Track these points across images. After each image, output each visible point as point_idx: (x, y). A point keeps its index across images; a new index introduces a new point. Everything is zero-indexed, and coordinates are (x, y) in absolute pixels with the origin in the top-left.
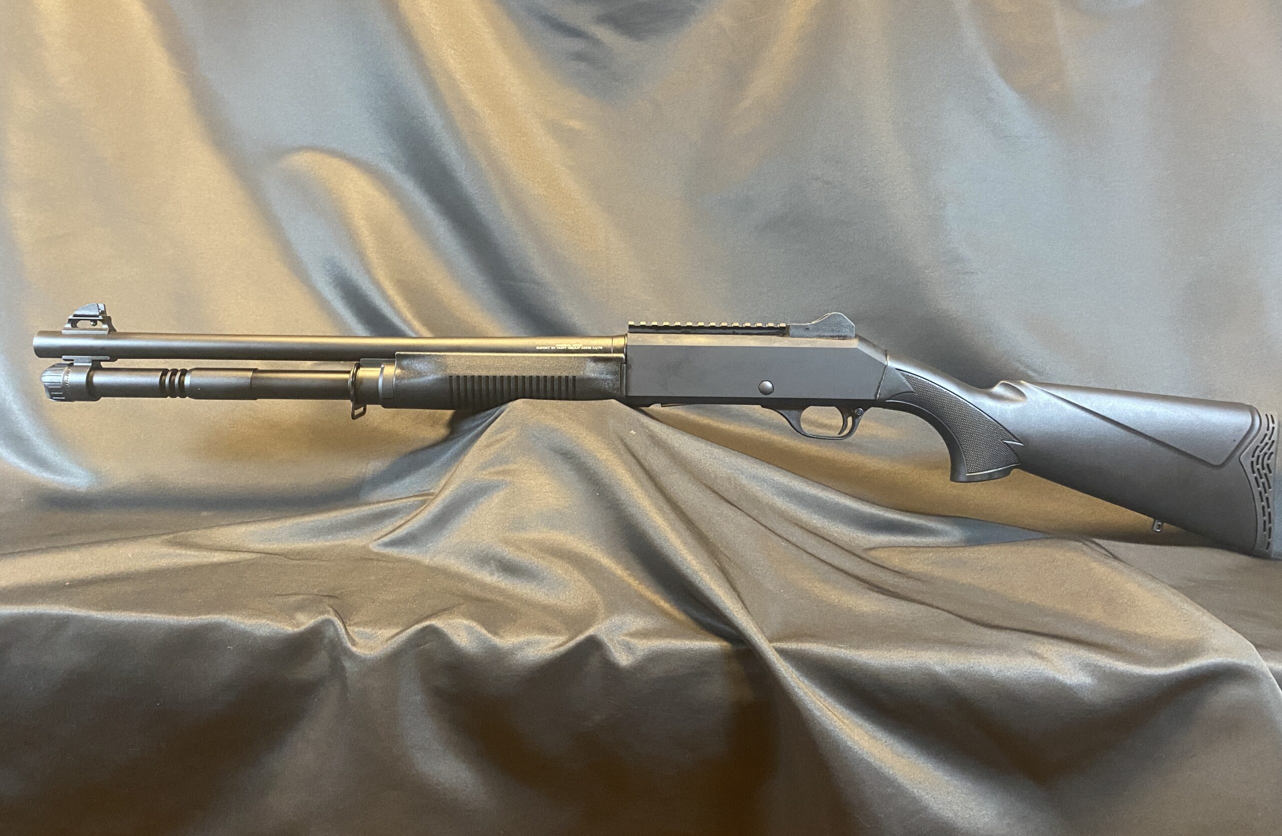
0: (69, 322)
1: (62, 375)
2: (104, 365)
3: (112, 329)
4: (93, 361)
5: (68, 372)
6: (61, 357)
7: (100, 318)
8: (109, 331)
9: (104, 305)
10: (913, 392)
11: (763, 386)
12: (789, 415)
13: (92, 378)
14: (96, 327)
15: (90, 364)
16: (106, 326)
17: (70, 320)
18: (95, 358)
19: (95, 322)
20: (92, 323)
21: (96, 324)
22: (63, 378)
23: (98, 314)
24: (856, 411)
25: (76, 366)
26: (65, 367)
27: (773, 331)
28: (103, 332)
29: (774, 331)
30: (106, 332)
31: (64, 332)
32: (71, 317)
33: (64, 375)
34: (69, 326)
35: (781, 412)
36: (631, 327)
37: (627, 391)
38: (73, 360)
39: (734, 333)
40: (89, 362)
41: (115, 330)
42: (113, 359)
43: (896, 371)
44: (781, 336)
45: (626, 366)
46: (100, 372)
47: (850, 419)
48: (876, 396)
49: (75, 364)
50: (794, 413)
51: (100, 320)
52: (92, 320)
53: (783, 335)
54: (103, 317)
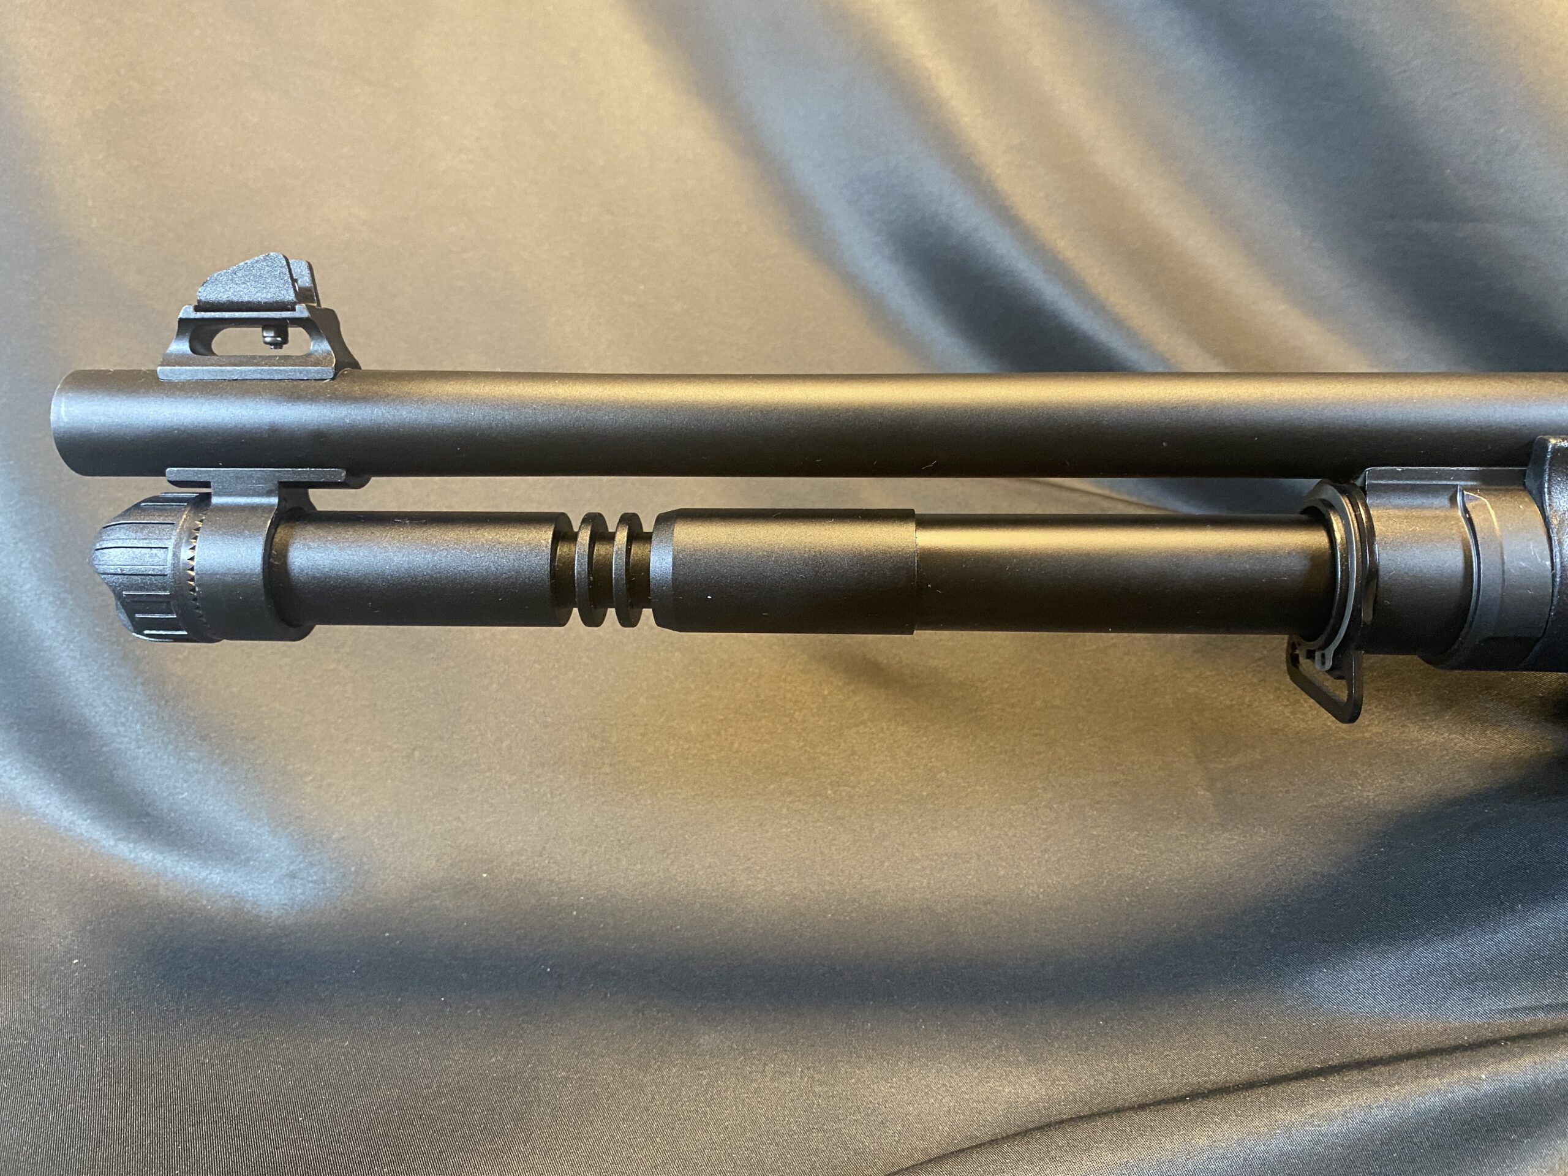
0: (180, 333)
1: (170, 544)
2: (323, 500)
3: (346, 363)
4: (285, 488)
5: (192, 534)
6: (164, 475)
7: (301, 311)
8: (338, 368)
9: (310, 268)
13: (283, 555)
14: (286, 350)
15: (274, 500)
16: (323, 347)
17: (182, 321)
18: (288, 474)
19: (280, 329)
20: (269, 336)
21: (285, 341)
22: (176, 555)
23: (290, 296)
25: (223, 509)
26: (180, 511)
28: (313, 371)
30: (329, 371)
31: (165, 372)
32: (188, 312)
33: (177, 546)
34: (181, 346)
38: (207, 485)
40: (269, 493)
41: (355, 365)
42: (357, 477)
46: (311, 529)
49: (215, 500)
51: (297, 322)
52: (266, 324)
54: (309, 308)
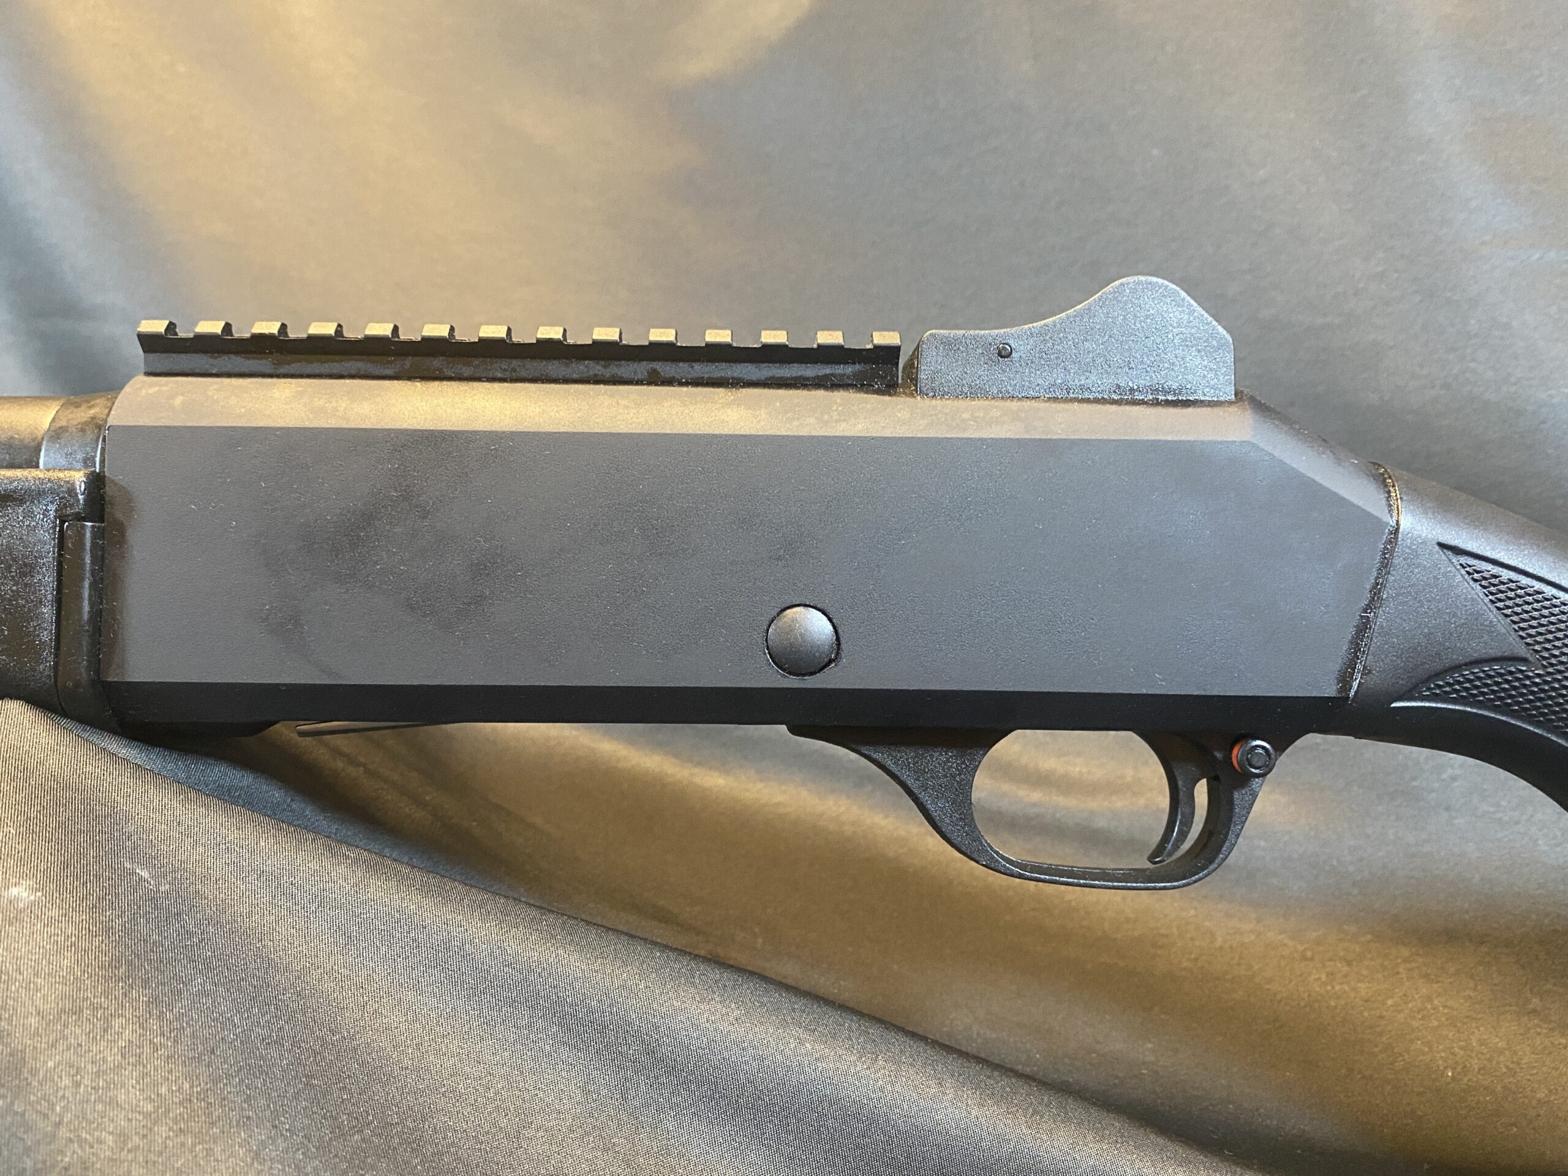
10: (1524, 660)
11: (791, 629)
12: (919, 773)
24: (1236, 752)
27: (839, 369)
29: (849, 369)
35: (877, 756)
36: (149, 342)
37: (97, 664)
39: (655, 380)
43: (1442, 556)
44: (879, 392)
45: (97, 534)
47: (1201, 790)
48: (1345, 680)
50: (940, 760)
53: (890, 388)
